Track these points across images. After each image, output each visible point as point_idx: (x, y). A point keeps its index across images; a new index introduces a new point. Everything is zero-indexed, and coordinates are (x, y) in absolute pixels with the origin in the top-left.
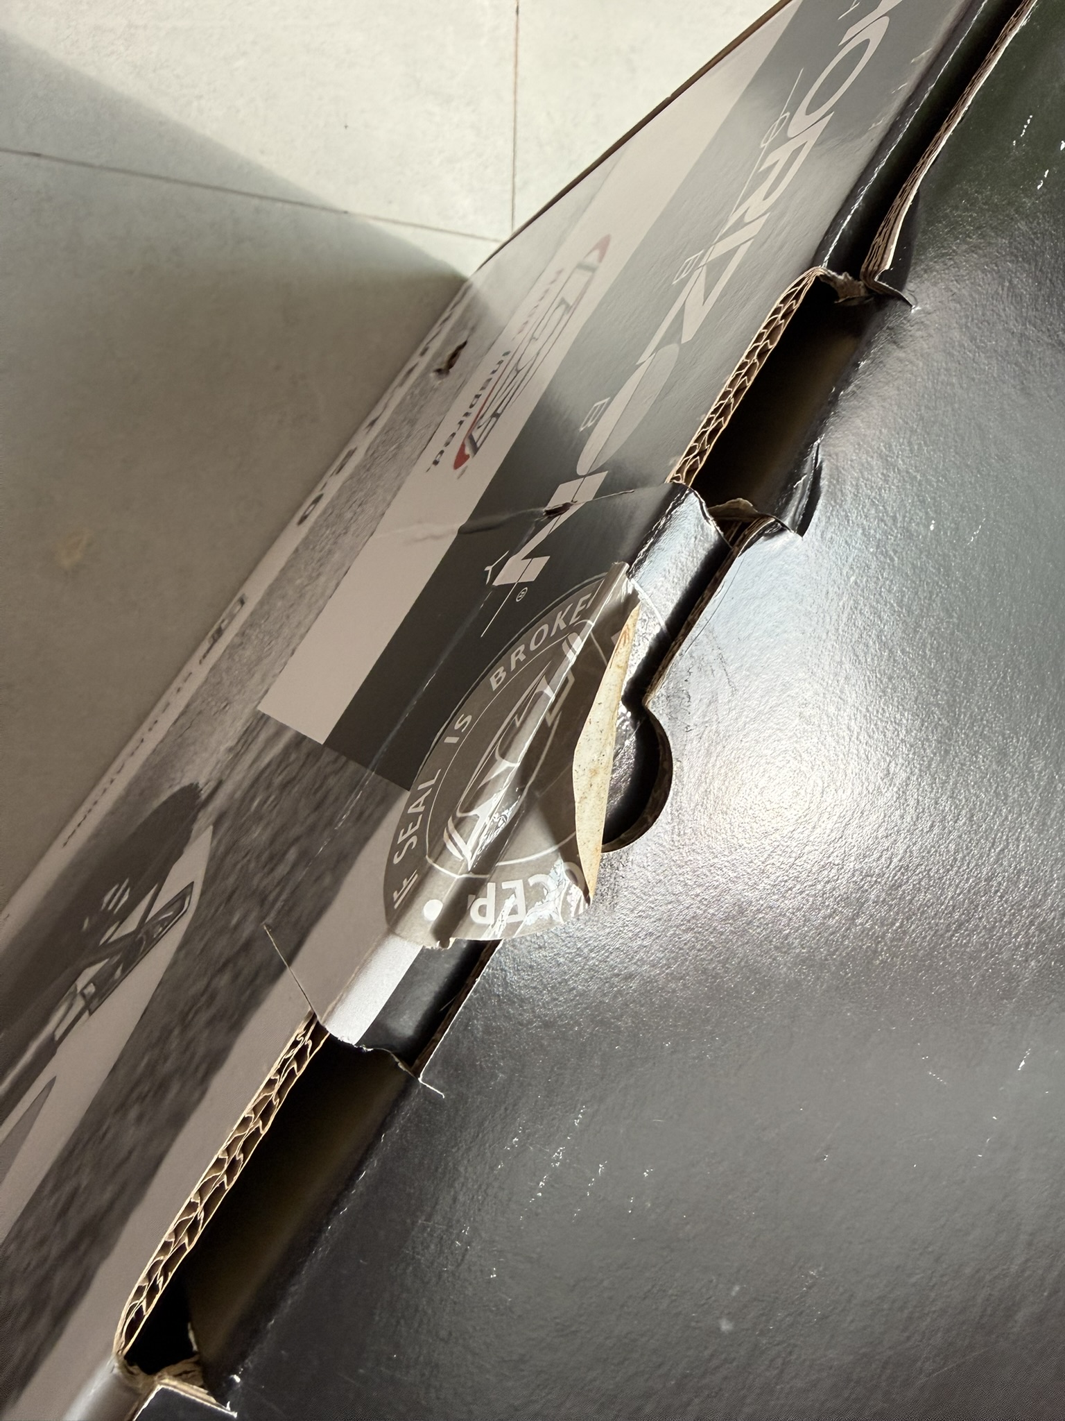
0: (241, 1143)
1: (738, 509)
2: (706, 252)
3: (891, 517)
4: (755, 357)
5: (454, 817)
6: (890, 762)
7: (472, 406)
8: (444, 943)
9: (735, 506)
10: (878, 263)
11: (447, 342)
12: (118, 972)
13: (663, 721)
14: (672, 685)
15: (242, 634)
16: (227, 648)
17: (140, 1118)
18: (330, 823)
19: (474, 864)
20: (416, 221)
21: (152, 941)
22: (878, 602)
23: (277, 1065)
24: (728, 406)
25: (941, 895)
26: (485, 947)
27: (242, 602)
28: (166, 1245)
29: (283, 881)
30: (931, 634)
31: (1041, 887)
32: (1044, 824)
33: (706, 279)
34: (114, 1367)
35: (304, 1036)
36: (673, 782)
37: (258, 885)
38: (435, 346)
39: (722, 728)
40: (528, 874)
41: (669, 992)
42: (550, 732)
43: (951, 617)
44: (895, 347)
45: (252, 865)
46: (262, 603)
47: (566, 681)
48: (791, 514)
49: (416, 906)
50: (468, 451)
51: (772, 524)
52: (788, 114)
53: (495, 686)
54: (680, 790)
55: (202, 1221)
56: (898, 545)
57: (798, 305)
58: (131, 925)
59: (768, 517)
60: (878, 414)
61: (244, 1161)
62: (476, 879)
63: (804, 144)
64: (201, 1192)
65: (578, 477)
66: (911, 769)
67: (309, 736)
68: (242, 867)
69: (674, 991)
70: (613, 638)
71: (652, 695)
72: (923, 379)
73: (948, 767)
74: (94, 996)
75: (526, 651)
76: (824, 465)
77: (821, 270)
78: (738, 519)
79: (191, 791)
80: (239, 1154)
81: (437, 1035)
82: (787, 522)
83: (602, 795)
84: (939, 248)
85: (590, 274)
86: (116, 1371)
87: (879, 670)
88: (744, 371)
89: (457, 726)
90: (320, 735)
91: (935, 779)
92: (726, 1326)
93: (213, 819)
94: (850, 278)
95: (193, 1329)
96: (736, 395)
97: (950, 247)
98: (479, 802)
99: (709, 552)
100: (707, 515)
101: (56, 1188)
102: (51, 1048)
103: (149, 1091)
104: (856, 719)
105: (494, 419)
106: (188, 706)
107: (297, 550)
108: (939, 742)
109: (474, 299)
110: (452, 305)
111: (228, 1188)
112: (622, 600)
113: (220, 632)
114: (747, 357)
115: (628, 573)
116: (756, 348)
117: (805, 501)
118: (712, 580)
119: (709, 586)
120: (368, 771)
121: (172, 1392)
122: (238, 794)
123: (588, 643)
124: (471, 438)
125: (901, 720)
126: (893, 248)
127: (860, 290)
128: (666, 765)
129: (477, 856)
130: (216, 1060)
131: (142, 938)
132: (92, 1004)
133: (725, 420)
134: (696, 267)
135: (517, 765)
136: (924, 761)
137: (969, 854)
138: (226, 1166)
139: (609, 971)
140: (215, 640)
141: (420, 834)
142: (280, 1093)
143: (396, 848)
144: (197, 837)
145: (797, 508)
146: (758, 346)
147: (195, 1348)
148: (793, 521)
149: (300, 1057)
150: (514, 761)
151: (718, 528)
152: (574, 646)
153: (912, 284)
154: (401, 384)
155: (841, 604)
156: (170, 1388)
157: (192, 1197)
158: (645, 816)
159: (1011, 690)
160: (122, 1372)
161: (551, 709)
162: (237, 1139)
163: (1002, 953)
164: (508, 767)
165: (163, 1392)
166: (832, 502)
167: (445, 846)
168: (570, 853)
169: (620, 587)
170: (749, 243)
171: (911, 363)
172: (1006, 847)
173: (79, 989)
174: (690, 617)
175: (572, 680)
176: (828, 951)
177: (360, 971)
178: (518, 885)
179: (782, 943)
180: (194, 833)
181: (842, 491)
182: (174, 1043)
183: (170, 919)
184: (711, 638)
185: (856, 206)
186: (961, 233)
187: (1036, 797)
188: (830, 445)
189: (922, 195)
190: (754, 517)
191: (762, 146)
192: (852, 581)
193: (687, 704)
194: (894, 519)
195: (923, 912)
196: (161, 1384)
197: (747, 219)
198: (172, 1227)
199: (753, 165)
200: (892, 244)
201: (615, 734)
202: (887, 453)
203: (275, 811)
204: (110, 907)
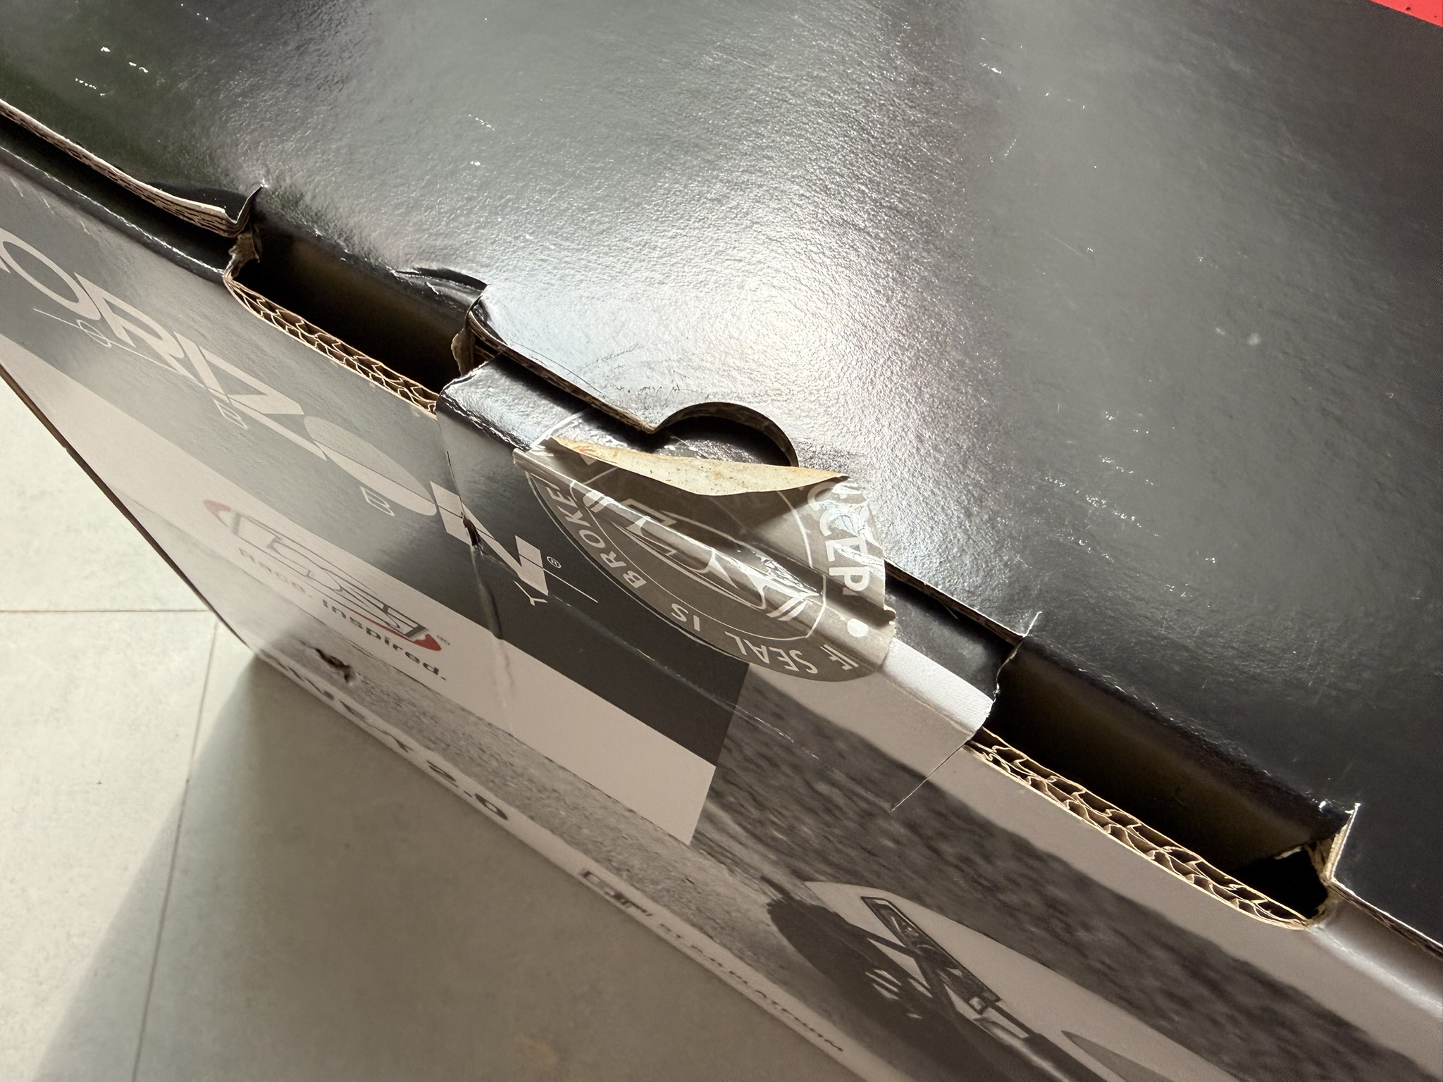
0: (1096, 812)
1: (462, 349)
2: (214, 396)
3: (467, 202)
4: (313, 336)
5: (766, 611)
6: (706, 198)
7: (379, 637)
8: (890, 617)
9: (459, 351)
10: (218, 220)
11: (317, 670)
12: (957, 972)
13: (669, 412)
14: (633, 405)
15: (618, 871)
16: (633, 885)
17: (1087, 927)
18: (788, 749)
19: (813, 590)
20: (196, 708)
21: (923, 938)
22: (550, 213)
23: (1018, 779)
24: (361, 361)
25: (835, 148)
26: (894, 579)
27: (587, 874)
28: (1199, 882)
29: (850, 795)
30: (581, 163)
31: (826, 57)
32: (764, 54)
33: (240, 394)
34: (1319, 928)
35: (988, 753)
36: (728, 401)
37: (855, 822)
38: (324, 685)
39: (675, 357)
40: (821, 537)
41: (933, 401)
42: (682, 521)
43: (564, 145)
44: (301, 203)
45: (837, 831)
46: (586, 852)
47: (632, 507)
48: (464, 296)
49: (854, 645)
50: (422, 637)
51: (474, 314)
52: (79, 321)
53: (642, 582)
54: (735, 395)
55: (1174, 848)
56: (495, 195)
57: (261, 297)
58: (908, 963)
59: (468, 318)
60: (367, 217)
61: (1113, 808)
62: (827, 588)
63: (107, 302)
64: (1146, 850)
65: (438, 513)
66: (713, 178)
67: (709, 783)
68: (841, 843)
69: (932, 396)
70: (589, 464)
71: (644, 424)
72: (333, 175)
73: (711, 144)
74: (982, 998)
75: (607, 551)
76: (417, 266)
77: (227, 276)
78: (472, 349)
79: (776, 910)
80: (1107, 813)
81: (980, 621)
82: (473, 300)
83: (741, 467)
84: (205, 162)
85: (242, 519)
86: (1322, 926)
87: (617, 209)
88: (326, 347)
89: (683, 619)
90: (707, 770)
91: (722, 156)
92: (1255, 340)
93: (798, 882)
94: (234, 247)
95: (1279, 854)
96: (350, 354)
97: (204, 153)
98: (750, 586)
99: (504, 374)
100: (467, 376)
101: (1164, 1016)
102: (1037, 1042)
103: (1062, 921)
104: (665, 231)
105: (389, 610)
106: (694, 925)
107: (532, 818)
108: (686, 153)
109: (276, 645)
110: (281, 669)
111: (1140, 823)
112: (552, 455)
113: (619, 896)
114: (313, 344)
115: (525, 450)
116: (303, 336)
117: (452, 283)
118: (531, 370)
119: (536, 373)
120: (735, 712)
121: (1337, 866)
122: (773, 857)
123: (594, 486)
124: (410, 634)
125: (665, 189)
126: (203, 206)
127: (246, 238)
128: (712, 410)
129: (805, 587)
130: (1022, 848)
131: (921, 949)
132: (990, 1000)
133: (375, 364)
134: (230, 406)
135: (714, 551)
136: (704, 167)
137: (794, 124)
138: (1118, 826)
139: (914, 458)
140: (627, 902)
141: (787, 647)
142: (1046, 776)
143: (803, 673)
144: (818, 899)
145: (458, 290)
146: (302, 334)
147: (1297, 850)
148: (472, 293)
149: (1010, 757)
150: (709, 553)
151: (480, 366)
152: (596, 500)
153: (241, 187)
154: (362, 717)
155: (552, 247)
156: (1334, 869)
157: (1150, 858)
158: (763, 429)
159: (635, 87)
160: (1323, 919)
161: (660, 521)
162: (1092, 816)
163: (889, 91)
164: (716, 560)
165: (1337, 876)
166: (453, 257)
167: (795, 619)
168: (799, 497)
169: (538, 457)
170: (203, 350)
171: (316, 186)
172: (787, 88)
173: (978, 1016)
174: (567, 390)
175: (630, 501)
176: (890, 252)
177: (921, 698)
178: (832, 546)
179: (884, 295)
180: (814, 903)
181: (442, 249)
182: (1011, 898)
183: (900, 920)
184: (587, 369)
185: (164, 243)
186: (190, 142)
187: (738, 63)
188: (397, 262)
189: (153, 180)
190: (468, 332)
191: (110, 346)
192: (531, 238)
193: (652, 390)
194: (470, 199)
195: (852, 164)
196: (1331, 878)
197: (181, 356)
198: (1181, 877)
199: (130, 354)
200: (200, 207)
201: (682, 458)
202: (405, 207)
203: (784, 812)
204: (895, 990)
